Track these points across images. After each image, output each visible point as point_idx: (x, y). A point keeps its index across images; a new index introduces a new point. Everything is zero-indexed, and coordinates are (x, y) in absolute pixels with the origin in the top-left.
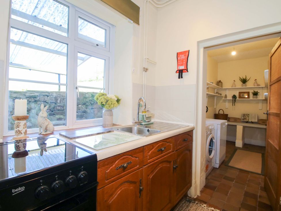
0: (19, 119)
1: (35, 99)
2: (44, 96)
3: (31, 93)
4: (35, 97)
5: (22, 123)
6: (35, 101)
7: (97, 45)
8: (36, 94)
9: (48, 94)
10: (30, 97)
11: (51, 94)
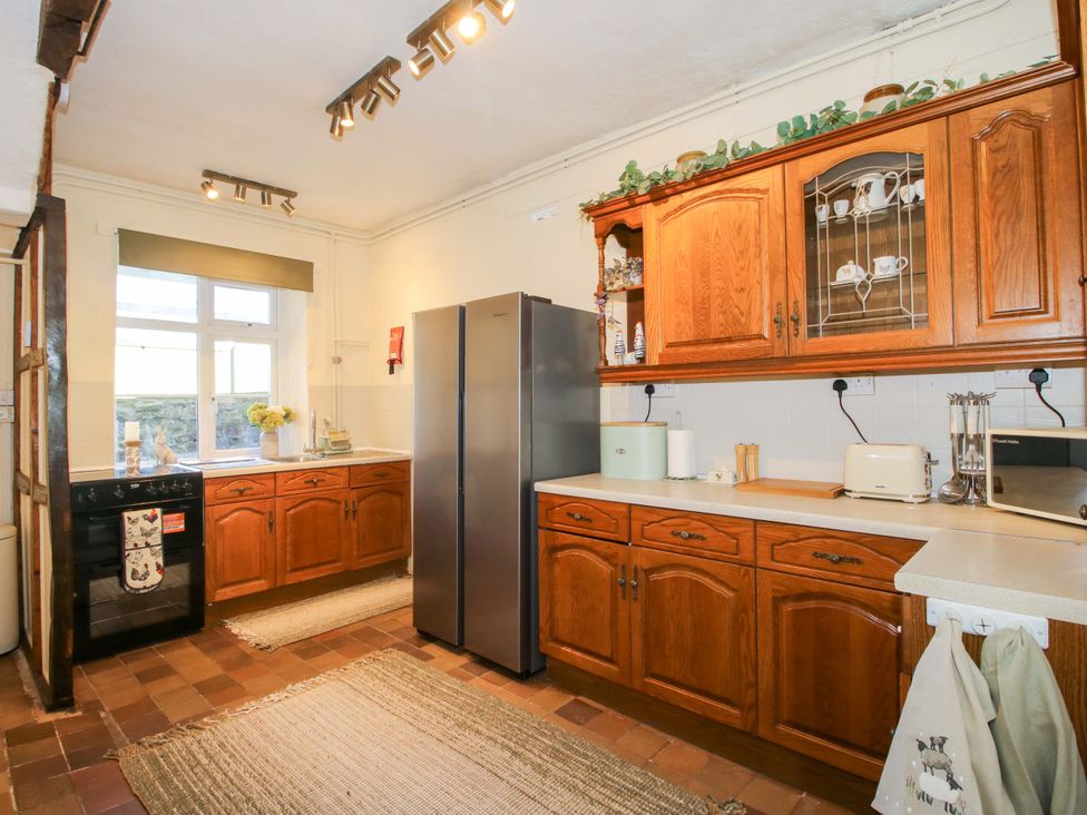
0: (131, 444)
1: (156, 414)
2: (175, 405)
3: (147, 402)
4: (155, 410)
5: (135, 449)
6: (157, 418)
7: (250, 325)
8: (157, 403)
9: (183, 402)
10: (145, 410)
11: (190, 401)
